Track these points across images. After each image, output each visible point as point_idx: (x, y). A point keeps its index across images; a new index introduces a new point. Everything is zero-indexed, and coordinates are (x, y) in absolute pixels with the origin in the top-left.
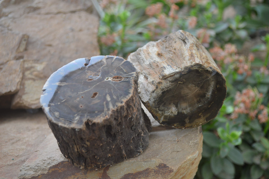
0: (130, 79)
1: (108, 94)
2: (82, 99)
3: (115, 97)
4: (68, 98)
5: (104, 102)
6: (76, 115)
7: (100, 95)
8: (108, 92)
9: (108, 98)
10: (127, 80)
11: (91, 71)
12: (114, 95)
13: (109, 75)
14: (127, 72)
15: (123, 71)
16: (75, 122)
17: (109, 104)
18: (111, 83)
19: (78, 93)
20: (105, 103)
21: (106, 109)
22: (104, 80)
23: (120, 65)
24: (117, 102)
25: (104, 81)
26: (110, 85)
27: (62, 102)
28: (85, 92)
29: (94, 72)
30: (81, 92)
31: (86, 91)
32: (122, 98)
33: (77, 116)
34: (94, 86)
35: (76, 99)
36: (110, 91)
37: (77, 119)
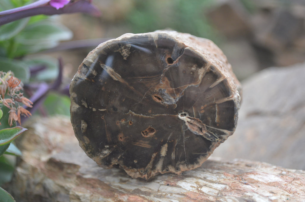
0: (213, 140)
1: (169, 144)
2: (128, 126)
3: (173, 156)
4: (112, 109)
5: (154, 153)
6: (108, 146)
7: (156, 138)
8: (170, 142)
9: (163, 153)
10: (208, 139)
11: (169, 82)
12: (174, 151)
13: (189, 110)
14: (218, 125)
15: (213, 119)
16: (102, 156)
17: (159, 160)
18: (183, 127)
19: (128, 112)
20: (154, 155)
21: (149, 166)
22: (177, 113)
23: (217, 103)
24: (172, 165)
25: (177, 116)
26: (180, 130)
27: (99, 110)
28: (138, 117)
29: (172, 87)
30: (133, 113)
31: (142, 115)
32: (182, 164)
33: (107, 148)
34: (156, 115)
35: (120, 120)
36: (173, 141)
37: (106, 154)
